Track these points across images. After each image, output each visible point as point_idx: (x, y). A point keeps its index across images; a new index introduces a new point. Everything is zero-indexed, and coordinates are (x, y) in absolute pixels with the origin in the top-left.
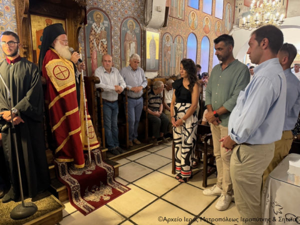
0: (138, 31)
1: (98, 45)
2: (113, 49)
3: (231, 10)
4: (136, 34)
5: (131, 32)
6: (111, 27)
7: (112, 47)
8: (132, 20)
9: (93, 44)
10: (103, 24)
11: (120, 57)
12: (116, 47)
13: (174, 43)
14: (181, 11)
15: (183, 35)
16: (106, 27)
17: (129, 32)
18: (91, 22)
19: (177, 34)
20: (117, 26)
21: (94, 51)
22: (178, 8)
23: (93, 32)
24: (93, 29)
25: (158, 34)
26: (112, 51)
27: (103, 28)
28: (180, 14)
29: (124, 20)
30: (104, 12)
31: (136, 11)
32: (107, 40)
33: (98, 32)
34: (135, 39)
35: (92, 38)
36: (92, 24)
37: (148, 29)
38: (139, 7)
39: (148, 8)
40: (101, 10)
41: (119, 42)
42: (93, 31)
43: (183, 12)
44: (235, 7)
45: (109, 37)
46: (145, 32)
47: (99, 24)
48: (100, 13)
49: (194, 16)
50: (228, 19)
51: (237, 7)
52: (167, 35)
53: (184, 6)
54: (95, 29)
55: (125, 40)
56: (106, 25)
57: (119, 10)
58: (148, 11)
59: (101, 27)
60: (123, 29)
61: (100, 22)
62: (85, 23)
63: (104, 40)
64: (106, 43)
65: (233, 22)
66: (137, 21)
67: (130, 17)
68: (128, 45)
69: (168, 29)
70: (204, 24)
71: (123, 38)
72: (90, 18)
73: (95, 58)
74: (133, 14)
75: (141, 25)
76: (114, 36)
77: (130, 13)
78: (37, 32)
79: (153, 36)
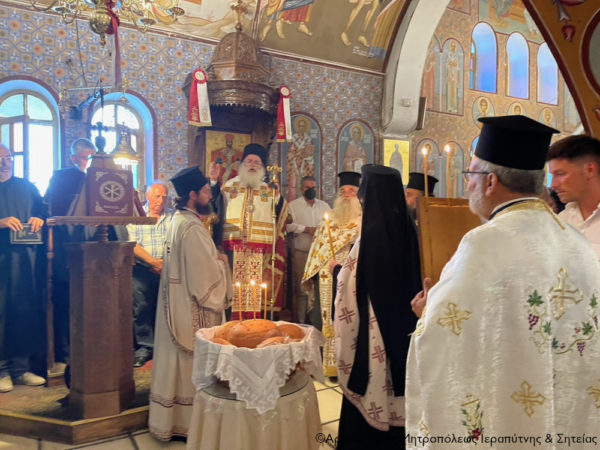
0: (368, 139)
1: (299, 167)
2: (324, 172)
4: (364, 145)
5: (356, 143)
6: (322, 138)
7: (322, 168)
8: (357, 124)
9: (291, 165)
12: (330, 168)
13: (441, 155)
14: (455, 100)
15: (461, 141)
16: (313, 139)
17: (352, 143)
19: (448, 139)
20: (332, 137)
21: (293, 176)
22: (449, 94)
23: (293, 148)
24: (292, 143)
25: (408, 142)
26: (321, 174)
27: (309, 141)
28: (452, 106)
29: (344, 125)
30: (312, 117)
31: (365, 108)
32: (314, 158)
33: (301, 146)
34: (363, 154)
35: (290, 155)
37: (388, 135)
38: (372, 102)
39: (386, 103)
40: (307, 114)
41: (334, 160)
42: (292, 146)
43: (461, 101)
45: (318, 153)
46: (381, 142)
47: (303, 135)
49: (486, 105)
52: (427, 143)
53: (461, 90)
54: (297, 144)
55: (345, 157)
56: (314, 136)
57: (336, 111)
58: (386, 106)
59: (305, 138)
60: (343, 139)
61: (304, 131)
63: (309, 158)
64: (312, 163)
66: (367, 124)
67: (355, 120)
68: (351, 163)
69: (428, 132)
73: (294, 185)
74: (360, 114)
75: (375, 130)
76: (327, 150)
77: (355, 114)
78: (213, 153)
79: (397, 147)
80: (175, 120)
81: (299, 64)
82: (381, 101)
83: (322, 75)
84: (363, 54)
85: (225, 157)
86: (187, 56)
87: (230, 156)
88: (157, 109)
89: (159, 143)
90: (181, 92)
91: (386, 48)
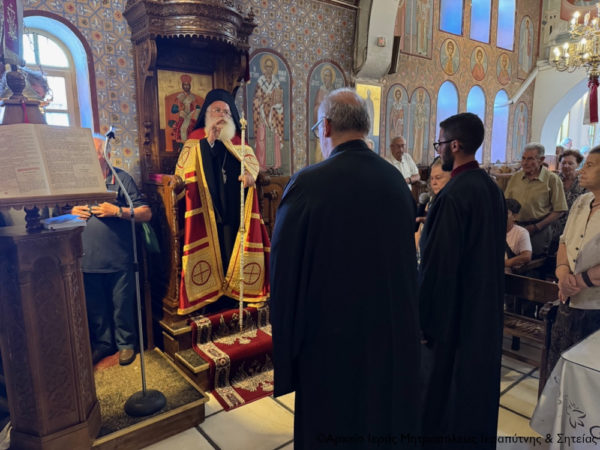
0: (339, 84)
1: (267, 116)
2: (294, 122)
3: (531, 30)
5: (327, 88)
6: (292, 82)
7: (292, 117)
8: (328, 66)
9: (259, 113)
10: (277, 76)
11: (307, 134)
12: (300, 118)
13: (409, 102)
14: (425, 41)
15: (429, 87)
16: (281, 83)
18: (256, 75)
19: (417, 85)
20: (303, 79)
21: (261, 127)
22: (419, 35)
23: (259, 93)
24: (259, 87)
25: (379, 88)
26: (291, 124)
27: (277, 85)
28: (422, 47)
29: (315, 65)
30: (280, 55)
31: (337, 48)
32: (283, 106)
33: (269, 91)
35: (257, 102)
36: (257, 79)
37: (360, 79)
38: (343, 41)
39: (359, 41)
40: (274, 52)
41: (305, 108)
42: (259, 91)
43: (430, 42)
44: (541, 23)
45: (287, 100)
46: (354, 86)
47: (270, 78)
48: (271, 57)
49: (453, 49)
50: (526, 50)
51: (545, 23)
52: (397, 88)
54: (264, 88)
55: (316, 104)
56: (283, 79)
57: (306, 49)
58: (359, 46)
59: (273, 81)
60: (313, 83)
61: (271, 73)
62: (247, 78)
63: (278, 106)
64: (280, 112)
65: (538, 55)
66: (339, 67)
67: (326, 60)
69: (398, 77)
70: (473, 63)
72: (255, 69)
73: (262, 138)
74: (331, 55)
75: (346, 73)
76: (297, 96)
77: (326, 53)
78: (167, 99)
79: (369, 92)
80: (116, 56)
82: (353, 39)
85: (182, 104)
87: (187, 102)
88: (92, 41)
89: (98, 86)
90: (122, 19)
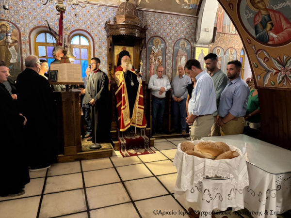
0: (188, 47)
2: (167, 63)
4: (187, 51)
5: (183, 49)
6: (166, 48)
7: (166, 61)
8: (183, 41)
9: (152, 60)
10: (160, 46)
11: (172, 68)
12: (169, 61)
13: (225, 54)
15: (236, 48)
16: (162, 48)
17: (180, 49)
18: (151, 46)
20: (171, 46)
21: (152, 65)
22: (231, 25)
23: (152, 52)
24: (152, 50)
25: (208, 49)
26: (165, 64)
27: (160, 49)
28: (232, 30)
29: (177, 41)
30: (162, 38)
31: (187, 33)
32: (162, 57)
33: (156, 52)
34: (186, 54)
35: (151, 56)
37: (199, 45)
38: (191, 30)
40: (160, 37)
41: (172, 57)
45: (164, 54)
46: (194, 48)
48: (158, 39)
54: (154, 50)
55: (177, 56)
57: (173, 35)
58: (198, 32)
59: (158, 48)
60: (176, 48)
61: (158, 45)
63: (160, 57)
64: (161, 59)
66: (188, 41)
67: (182, 39)
68: (179, 59)
69: (219, 44)
71: (175, 55)
73: (153, 69)
74: (185, 36)
75: (192, 43)
76: (168, 53)
77: (182, 36)
78: (117, 55)
79: (202, 51)
80: (102, 42)
81: (156, 14)
82: (196, 29)
83: (167, 18)
84: (187, 7)
86: (107, 14)
88: (94, 37)
90: (104, 29)
91: (198, 4)
